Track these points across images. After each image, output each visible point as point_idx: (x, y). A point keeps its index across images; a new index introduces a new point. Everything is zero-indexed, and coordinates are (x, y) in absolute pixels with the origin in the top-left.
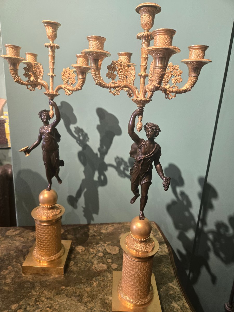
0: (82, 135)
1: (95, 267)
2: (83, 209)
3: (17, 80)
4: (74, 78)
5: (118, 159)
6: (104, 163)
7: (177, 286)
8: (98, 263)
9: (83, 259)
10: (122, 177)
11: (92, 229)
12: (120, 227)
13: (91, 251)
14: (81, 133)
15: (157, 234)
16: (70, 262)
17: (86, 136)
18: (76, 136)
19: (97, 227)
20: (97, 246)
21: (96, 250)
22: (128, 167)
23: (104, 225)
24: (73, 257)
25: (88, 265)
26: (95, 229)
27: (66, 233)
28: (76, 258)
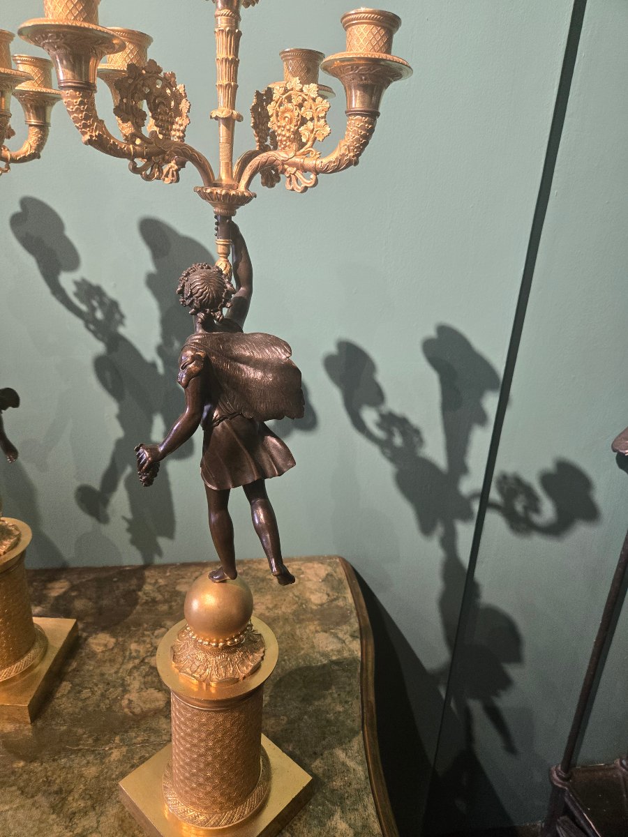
0: (102, 304)
1: (130, 701)
7: (361, 763)
8: (143, 687)
9: (102, 675)
11: (153, 581)
13: (130, 650)
14: (97, 298)
15: (340, 595)
16: (61, 683)
17: (112, 308)
18: (84, 308)
19: (168, 574)
20: (153, 634)
21: (149, 646)
23: (192, 569)
24: (74, 670)
25: (110, 693)
26: (160, 581)
27: (74, 594)
28: (82, 673)
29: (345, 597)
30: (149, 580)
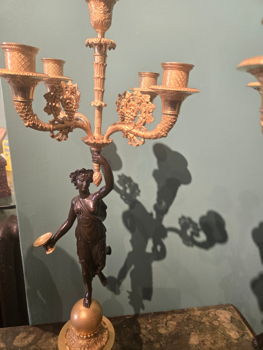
0: (130, 186)
2: (128, 295)
3: (30, 123)
4: (149, 113)
5: (183, 220)
6: (163, 227)
10: (188, 245)
11: (145, 327)
12: (185, 320)
14: (128, 183)
17: (135, 188)
18: (121, 188)
19: (150, 321)
22: (198, 230)
26: (148, 326)
29: (247, 333)
30: (142, 326)
